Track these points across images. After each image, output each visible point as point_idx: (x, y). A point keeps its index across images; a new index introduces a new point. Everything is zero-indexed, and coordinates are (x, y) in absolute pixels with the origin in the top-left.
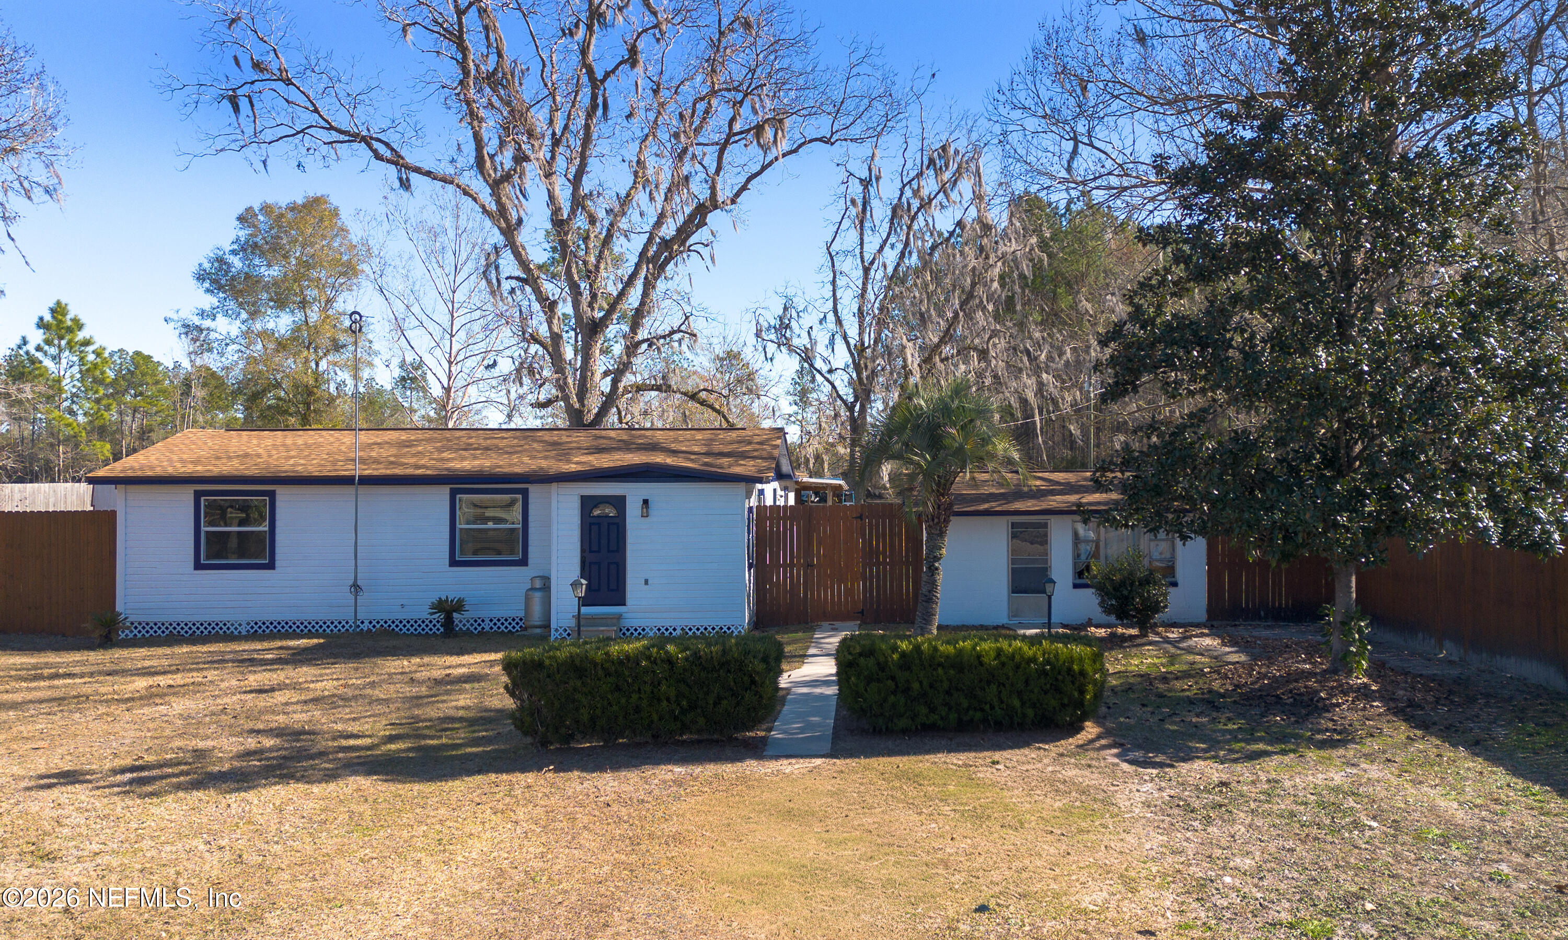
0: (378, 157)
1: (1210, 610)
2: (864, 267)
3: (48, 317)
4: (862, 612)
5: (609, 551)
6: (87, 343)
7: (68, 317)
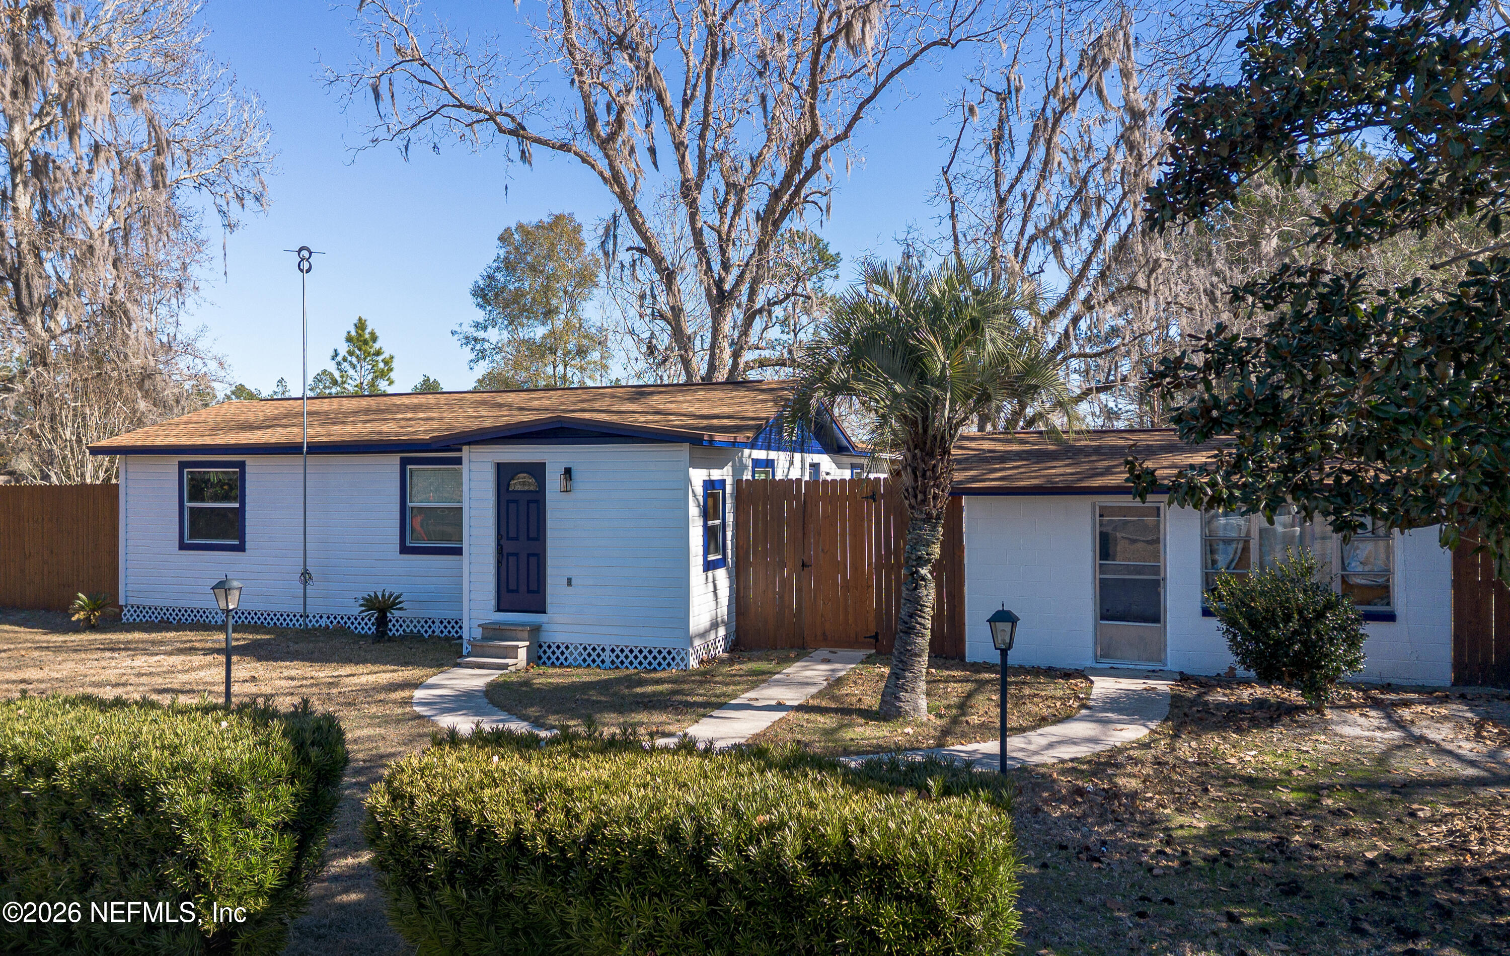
0: (501, 130)
1: (1458, 665)
2: (999, 196)
3: (353, 333)
4: (876, 637)
5: (529, 538)
6: (378, 353)
7: (367, 331)
